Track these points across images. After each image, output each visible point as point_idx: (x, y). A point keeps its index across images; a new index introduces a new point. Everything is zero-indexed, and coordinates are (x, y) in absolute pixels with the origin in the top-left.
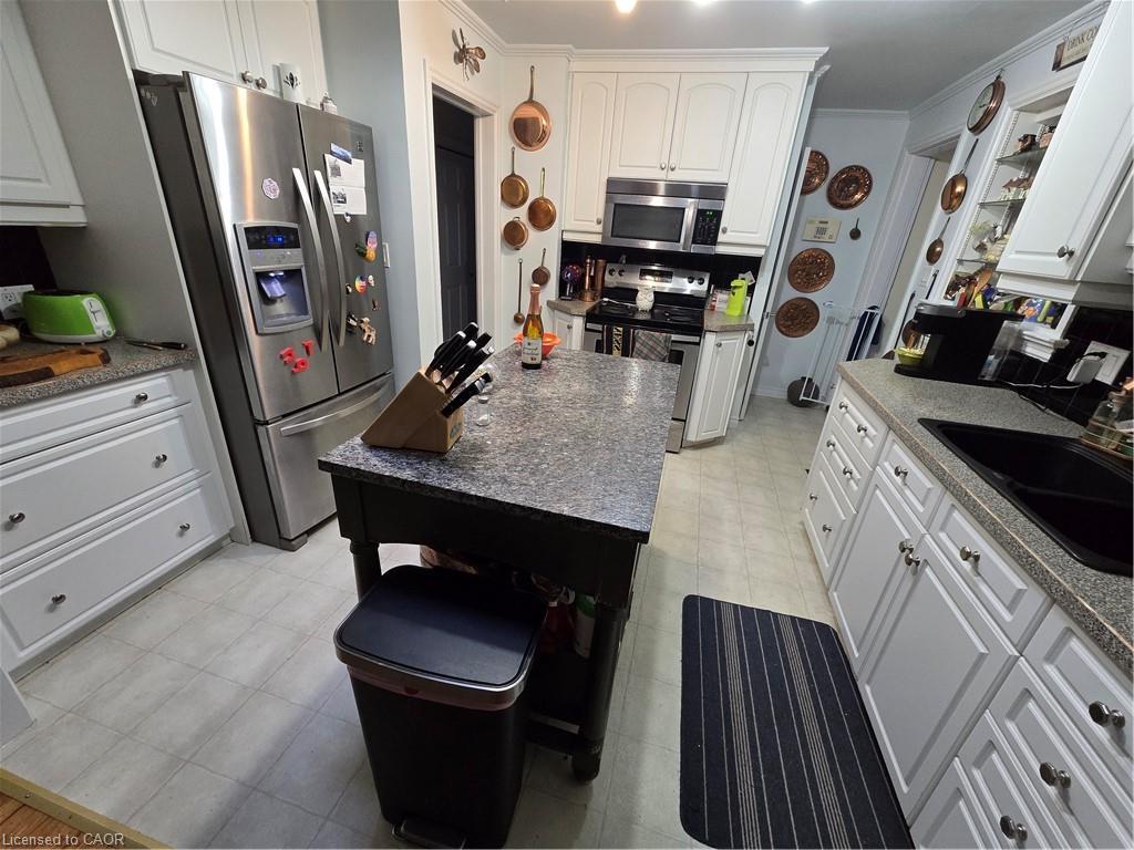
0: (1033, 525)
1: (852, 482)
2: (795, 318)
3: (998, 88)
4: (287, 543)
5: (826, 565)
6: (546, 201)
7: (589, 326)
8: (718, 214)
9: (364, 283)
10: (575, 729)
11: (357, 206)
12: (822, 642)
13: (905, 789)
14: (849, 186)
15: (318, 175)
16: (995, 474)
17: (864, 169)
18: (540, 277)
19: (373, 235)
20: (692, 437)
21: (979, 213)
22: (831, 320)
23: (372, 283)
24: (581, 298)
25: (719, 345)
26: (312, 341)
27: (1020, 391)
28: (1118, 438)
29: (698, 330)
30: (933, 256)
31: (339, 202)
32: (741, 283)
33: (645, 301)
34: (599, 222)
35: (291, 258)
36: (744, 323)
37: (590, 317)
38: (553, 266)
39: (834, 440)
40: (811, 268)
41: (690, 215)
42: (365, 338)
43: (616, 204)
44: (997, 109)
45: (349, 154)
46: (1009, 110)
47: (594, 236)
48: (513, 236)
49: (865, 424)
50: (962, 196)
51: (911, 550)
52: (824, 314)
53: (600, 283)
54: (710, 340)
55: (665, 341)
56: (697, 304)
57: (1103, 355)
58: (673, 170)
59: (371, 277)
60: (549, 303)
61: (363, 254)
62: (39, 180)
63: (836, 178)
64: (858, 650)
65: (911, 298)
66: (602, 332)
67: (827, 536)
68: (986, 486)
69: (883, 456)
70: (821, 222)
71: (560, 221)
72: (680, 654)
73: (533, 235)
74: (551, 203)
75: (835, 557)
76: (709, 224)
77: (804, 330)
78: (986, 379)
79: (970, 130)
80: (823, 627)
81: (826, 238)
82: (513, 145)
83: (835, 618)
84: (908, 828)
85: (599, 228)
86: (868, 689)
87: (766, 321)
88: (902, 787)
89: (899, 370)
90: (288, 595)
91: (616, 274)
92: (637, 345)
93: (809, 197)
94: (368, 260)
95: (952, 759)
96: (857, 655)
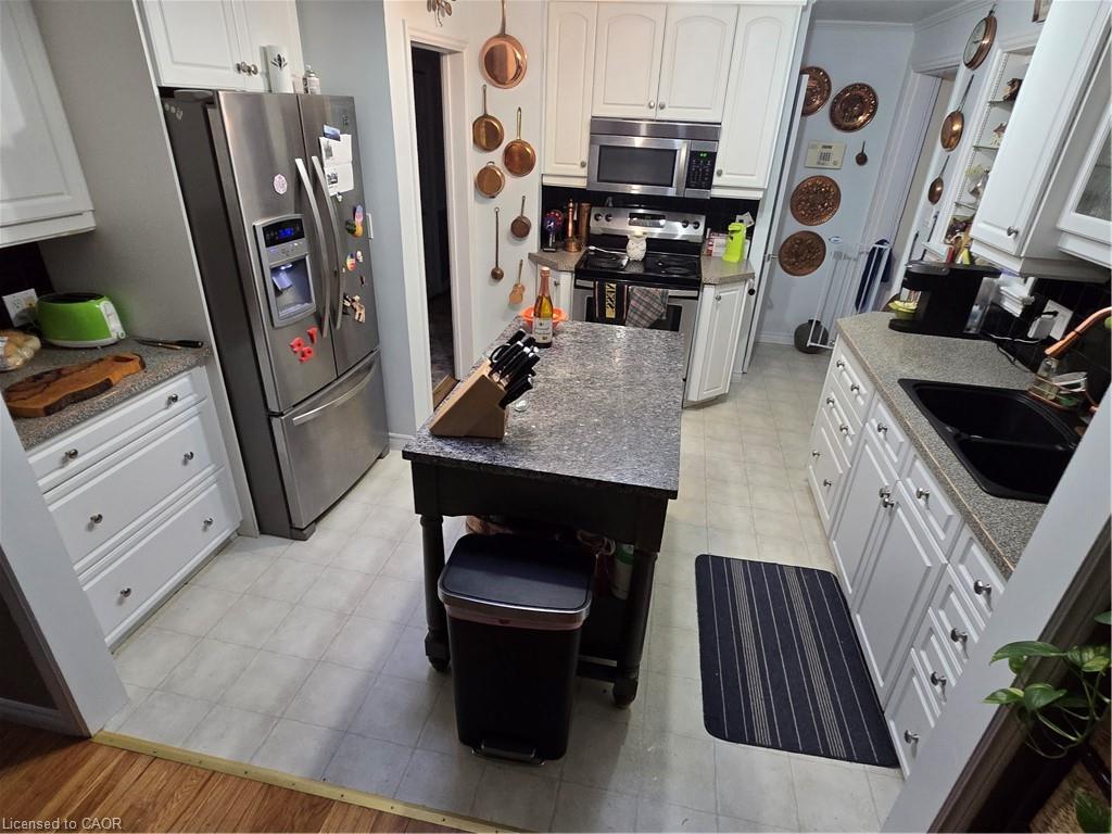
0: (962, 468)
1: (847, 437)
2: (800, 255)
3: (990, 24)
4: (299, 532)
5: (827, 517)
6: (524, 144)
7: (579, 282)
8: (712, 156)
9: (353, 261)
10: (614, 663)
11: (346, 184)
12: (823, 588)
13: (881, 683)
14: (854, 106)
15: (315, 159)
16: (948, 428)
17: (868, 87)
18: (520, 229)
19: (359, 209)
20: (693, 397)
21: (974, 156)
22: (838, 255)
23: (361, 259)
24: (565, 247)
25: (719, 298)
26: (314, 330)
27: (1000, 343)
28: (1055, 390)
29: (697, 285)
30: (934, 196)
31: (333, 183)
32: (738, 227)
33: (636, 250)
34: (583, 165)
35: (297, 248)
36: (742, 273)
37: (580, 273)
38: (534, 214)
39: (833, 396)
40: (815, 198)
41: (682, 157)
42: (357, 317)
43: (601, 147)
44: (990, 46)
45: (338, 131)
46: (999, 51)
47: (579, 180)
48: (488, 184)
49: (858, 383)
50: (959, 135)
51: (889, 495)
52: (830, 248)
53: (584, 229)
54: (708, 293)
55: (662, 297)
56: (691, 249)
57: (1055, 314)
58: (662, 107)
59: (359, 253)
60: (531, 256)
61: (352, 232)
62: (62, 194)
63: (838, 97)
64: (852, 586)
65: (915, 239)
66: (594, 289)
67: (828, 491)
68: (938, 438)
69: (870, 415)
70: (825, 147)
71: (540, 165)
72: (696, 606)
73: (510, 181)
74: (529, 146)
75: (834, 509)
76: (702, 168)
77: (810, 266)
78: (971, 332)
79: (967, 65)
80: (825, 575)
81: (830, 164)
82: (485, 82)
83: (835, 565)
84: (883, 712)
85: (584, 172)
86: (858, 617)
87: (767, 264)
88: (879, 683)
89: (894, 325)
90: (316, 581)
91: (602, 219)
92: (632, 302)
93: (810, 118)
94: (356, 236)
95: (910, 650)
96: (850, 591)
